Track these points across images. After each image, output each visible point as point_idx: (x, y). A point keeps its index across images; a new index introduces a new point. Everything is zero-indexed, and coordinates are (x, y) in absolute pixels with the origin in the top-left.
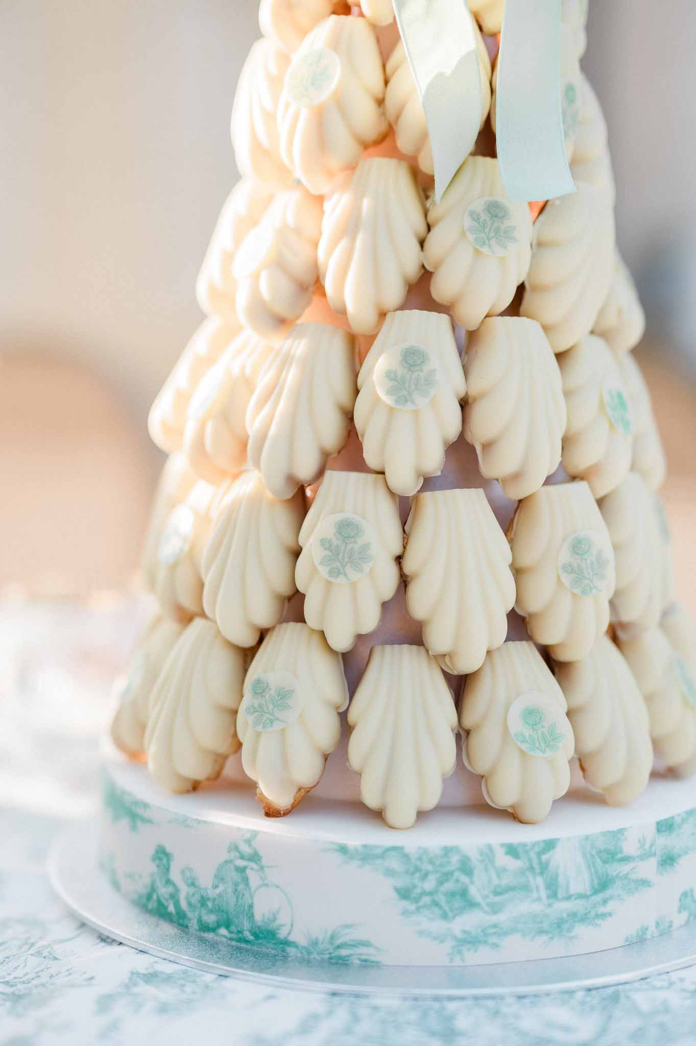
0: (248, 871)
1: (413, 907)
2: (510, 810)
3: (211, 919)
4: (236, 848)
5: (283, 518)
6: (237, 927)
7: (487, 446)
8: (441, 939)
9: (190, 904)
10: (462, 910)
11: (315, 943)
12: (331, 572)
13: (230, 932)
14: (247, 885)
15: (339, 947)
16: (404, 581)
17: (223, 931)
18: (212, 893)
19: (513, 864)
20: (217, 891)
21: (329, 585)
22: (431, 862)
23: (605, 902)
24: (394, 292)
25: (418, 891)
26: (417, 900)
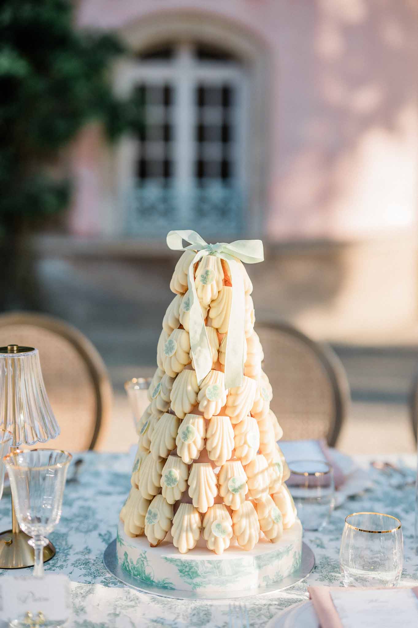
0: (144, 562)
1: (183, 575)
2: (214, 550)
3: (136, 573)
4: (141, 555)
5: (158, 465)
6: (142, 576)
7: (210, 452)
8: (190, 584)
9: (132, 568)
10: (196, 577)
11: (159, 582)
12: (167, 484)
13: (140, 577)
14: (144, 565)
15: (165, 584)
16: (188, 487)
17: (138, 576)
18: (136, 566)
19: (210, 566)
20: (138, 565)
21: (167, 487)
22: (188, 563)
23: (237, 577)
24: (188, 408)
25: (185, 571)
26: (184, 573)
